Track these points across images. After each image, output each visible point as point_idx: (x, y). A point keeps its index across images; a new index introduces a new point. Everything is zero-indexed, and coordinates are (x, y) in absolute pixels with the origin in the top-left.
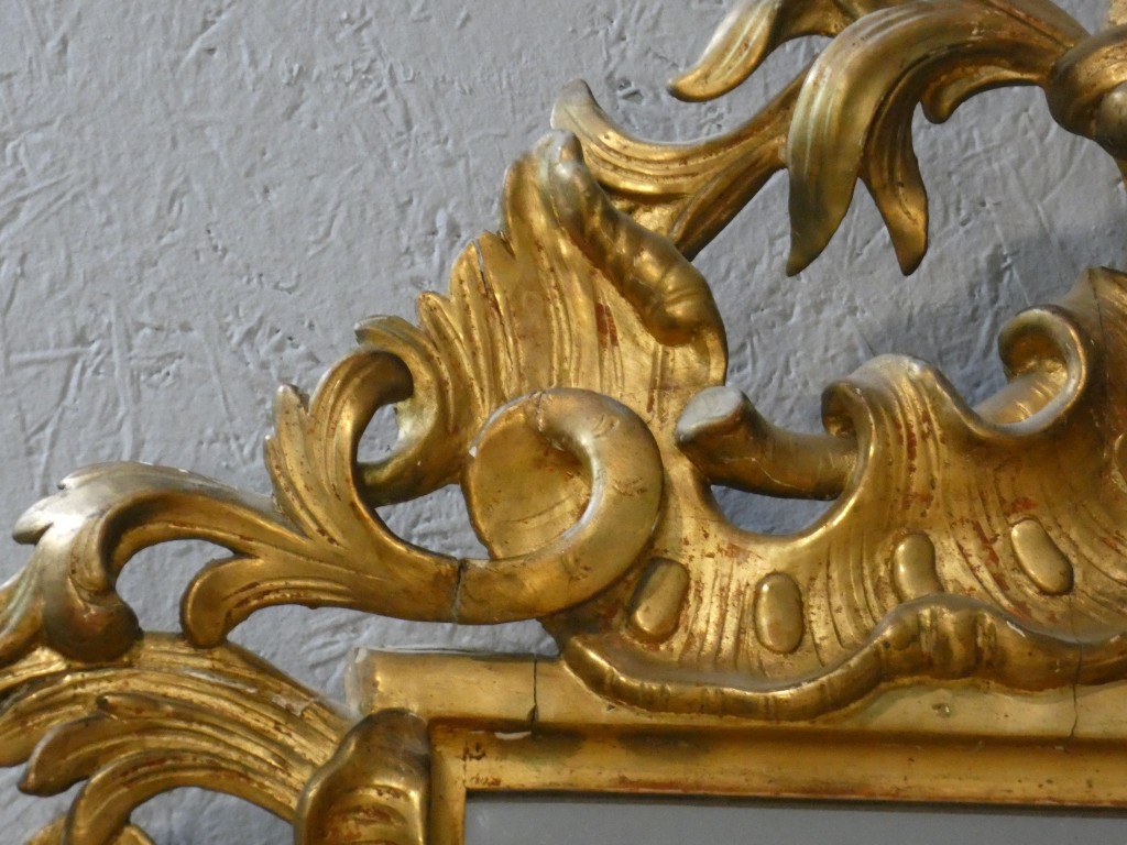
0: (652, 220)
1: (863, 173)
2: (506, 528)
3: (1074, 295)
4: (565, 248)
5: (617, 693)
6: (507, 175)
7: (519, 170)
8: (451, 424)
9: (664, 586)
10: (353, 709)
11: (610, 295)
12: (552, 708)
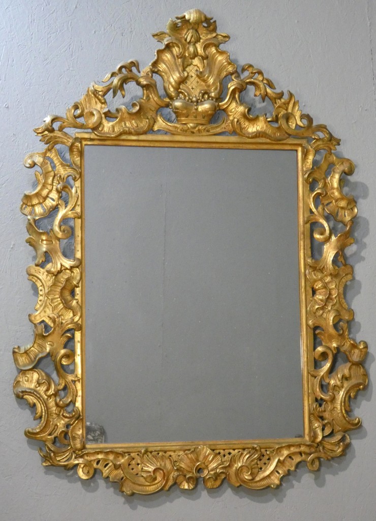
0: (100, 93)
1: (119, 89)
2: (87, 121)
3: (138, 100)
4: (93, 95)
5: (98, 136)
6: (87, 89)
7: (88, 88)
8: (83, 111)
9: (102, 126)
10: (74, 137)
11: (97, 100)
12: (92, 137)
